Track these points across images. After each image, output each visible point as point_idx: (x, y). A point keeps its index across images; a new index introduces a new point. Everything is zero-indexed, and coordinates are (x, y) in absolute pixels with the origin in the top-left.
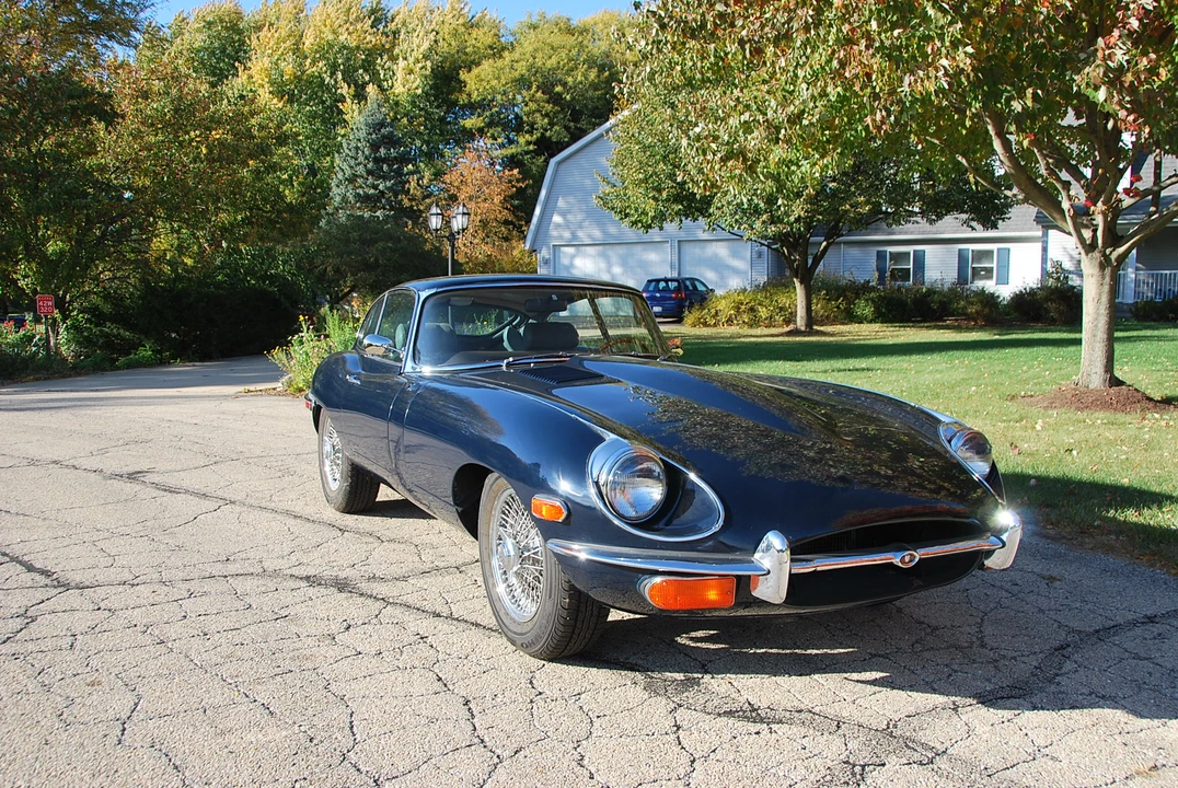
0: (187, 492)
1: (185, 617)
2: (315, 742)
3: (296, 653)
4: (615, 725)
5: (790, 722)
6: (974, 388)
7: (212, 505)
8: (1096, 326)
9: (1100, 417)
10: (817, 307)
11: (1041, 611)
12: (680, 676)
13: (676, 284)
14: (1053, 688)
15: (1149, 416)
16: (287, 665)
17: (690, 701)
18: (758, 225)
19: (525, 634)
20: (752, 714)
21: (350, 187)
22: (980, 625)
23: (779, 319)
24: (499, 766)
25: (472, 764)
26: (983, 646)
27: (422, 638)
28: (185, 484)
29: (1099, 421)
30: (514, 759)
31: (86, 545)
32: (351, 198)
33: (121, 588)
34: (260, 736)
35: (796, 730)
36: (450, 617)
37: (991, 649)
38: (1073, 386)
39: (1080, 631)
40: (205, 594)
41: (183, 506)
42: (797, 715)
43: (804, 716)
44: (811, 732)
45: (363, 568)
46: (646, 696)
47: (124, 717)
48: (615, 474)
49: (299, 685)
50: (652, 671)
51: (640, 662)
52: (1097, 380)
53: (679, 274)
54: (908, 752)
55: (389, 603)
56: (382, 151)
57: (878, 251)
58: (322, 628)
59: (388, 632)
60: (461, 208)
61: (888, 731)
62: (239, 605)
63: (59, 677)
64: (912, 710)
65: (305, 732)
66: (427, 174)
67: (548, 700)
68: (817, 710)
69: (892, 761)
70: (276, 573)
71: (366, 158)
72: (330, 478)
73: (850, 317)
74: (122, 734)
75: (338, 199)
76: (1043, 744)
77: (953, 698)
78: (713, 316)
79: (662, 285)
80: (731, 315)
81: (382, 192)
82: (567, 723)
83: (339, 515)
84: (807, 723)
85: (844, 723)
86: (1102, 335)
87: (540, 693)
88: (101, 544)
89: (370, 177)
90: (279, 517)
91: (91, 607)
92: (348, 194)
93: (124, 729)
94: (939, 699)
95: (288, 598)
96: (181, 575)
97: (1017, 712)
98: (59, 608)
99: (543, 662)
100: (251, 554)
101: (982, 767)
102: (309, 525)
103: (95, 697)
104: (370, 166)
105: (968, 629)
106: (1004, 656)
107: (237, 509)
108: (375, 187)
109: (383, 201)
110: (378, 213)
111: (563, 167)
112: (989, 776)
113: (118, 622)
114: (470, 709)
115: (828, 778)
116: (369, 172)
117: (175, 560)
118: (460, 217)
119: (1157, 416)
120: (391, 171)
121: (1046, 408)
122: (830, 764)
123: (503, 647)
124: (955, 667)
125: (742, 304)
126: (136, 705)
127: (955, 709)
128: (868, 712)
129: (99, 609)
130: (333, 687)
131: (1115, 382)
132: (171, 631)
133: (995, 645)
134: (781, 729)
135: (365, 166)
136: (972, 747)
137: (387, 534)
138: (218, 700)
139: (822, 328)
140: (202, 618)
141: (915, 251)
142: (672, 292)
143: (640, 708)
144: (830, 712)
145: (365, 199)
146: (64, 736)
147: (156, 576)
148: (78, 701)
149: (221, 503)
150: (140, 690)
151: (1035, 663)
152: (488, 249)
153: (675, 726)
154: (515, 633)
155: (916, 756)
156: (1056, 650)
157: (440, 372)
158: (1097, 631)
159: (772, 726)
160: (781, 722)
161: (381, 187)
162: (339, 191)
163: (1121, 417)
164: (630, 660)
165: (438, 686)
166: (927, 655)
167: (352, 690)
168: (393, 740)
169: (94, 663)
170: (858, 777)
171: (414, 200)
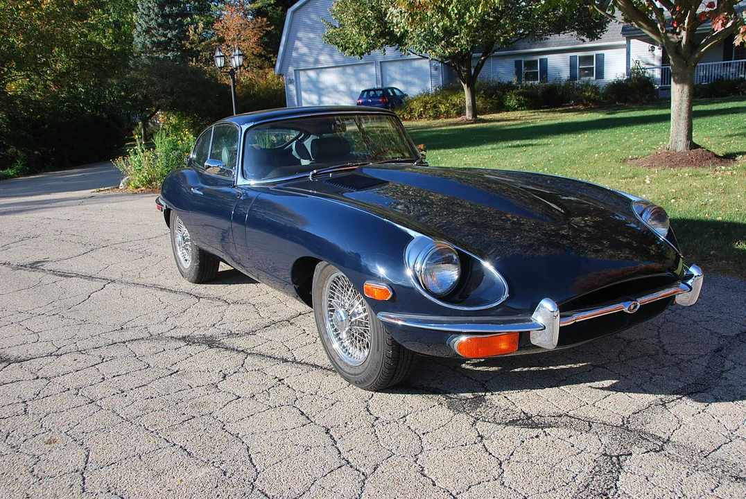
0: (77, 275)
1: (103, 378)
2: (228, 475)
3: (194, 402)
4: (438, 440)
5: (556, 425)
6: (597, 155)
7: (99, 284)
8: (681, 109)
9: (686, 171)
10: (479, 103)
11: (695, 322)
12: (470, 395)
13: (381, 92)
14: (723, 382)
15: (718, 168)
16: (190, 412)
17: (483, 415)
18: (438, 49)
19: (358, 374)
20: (527, 421)
21: (147, 36)
22: (658, 336)
23: (453, 112)
24: (366, 482)
25: (346, 482)
26: (666, 353)
27: (280, 380)
28: (75, 269)
29: (687, 175)
30: (375, 474)
31: (14, 325)
32: (149, 45)
33: (49, 359)
34: (186, 474)
35: (564, 432)
36: (295, 361)
37: (672, 355)
38: (665, 151)
39: (727, 336)
40: (112, 358)
41: (76, 287)
42: (559, 419)
43: (563, 419)
44: (573, 432)
45: (221, 327)
46: (452, 414)
47: (81, 468)
48: (426, 264)
49: (203, 429)
50: (449, 393)
51: (439, 386)
52: (681, 146)
53: (382, 85)
54: (644, 442)
55: (248, 354)
56: (167, 9)
57: (516, 61)
58: (206, 379)
59: (255, 378)
60: (237, 51)
61: (624, 427)
62: (140, 365)
63: (23, 439)
64: (635, 408)
65: (219, 467)
66: (201, 25)
67: (384, 423)
68: (571, 413)
69: (635, 450)
70: (160, 337)
71: (156, 15)
72: (182, 259)
73: (500, 107)
74: (84, 483)
75: (140, 46)
76: (733, 429)
77: (659, 396)
78: (409, 113)
79: (372, 93)
80: (421, 111)
81: (170, 39)
82: (404, 441)
83: (192, 286)
84: (568, 424)
85: (593, 422)
86: (684, 114)
87: (377, 418)
88: (25, 324)
89: (160, 29)
90: (150, 290)
91: (31, 377)
92: (146, 42)
93: (84, 479)
94: (650, 398)
95: (173, 356)
96: (92, 344)
97: (706, 404)
98: (8, 380)
99: (372, 393)
100: (138, 323)
101: (699, 451)
102: (173, 295)
103: (54, 453)
104: (159, 20)
105: (651, 340)
106: (682, 360)
107: (118, 286)
108: (165, 36)
109: (172, 45)
110: (169, 55)
111: (297, 14)
112: (705, 457)
113: (55, 388)
114: (331, 436)
115: (597, 469)
116: (160, 25)
117: (83, 333)
118: (237, 58)
119: (723, 168)
120: (175, 23)
121: (649, 167)
122: (595, 457)
123: (339, 383)
124: (653, 371)
125: (428, 103)
126: (87, 456)
127: (664, 404)
128: (606, 413)
129: (38, 378)
130: (227, 428)
131: (693, 146)
132: (98, 391)
133: (674, 352)
134: (553, 432)
135: (156, 21)
136: (685, 434)
137: (231, 298)
138: (146, 447)
139: (482, 117)
140: (116, 379)
141: (540, 59)
142: (379, 98)
143: (450, 424)
144: (581, 413)
145: (159, 44)
146: (40, 489)
147: (73, 346)
148: (42, 457)
149: (105, 282)
150: (87, 444)
151: (705, 364)
152: (249, 75)
153: (479, 436)
154: (349, 374)
155: (651, 446)
156: (716, 352)
157: (264, 184)
158: (738, 335)
159: (545, 430)
160: (550, 426)
161: (169, 35)
162: (139, 40)
163: (701, 171)
164: (431, 386)
165: (302, 419)
166: (630, 363)
167: (243, 428)
168: (284, 468)
169: (46, 424)
170: (617, 466)
171: (193, 43)
